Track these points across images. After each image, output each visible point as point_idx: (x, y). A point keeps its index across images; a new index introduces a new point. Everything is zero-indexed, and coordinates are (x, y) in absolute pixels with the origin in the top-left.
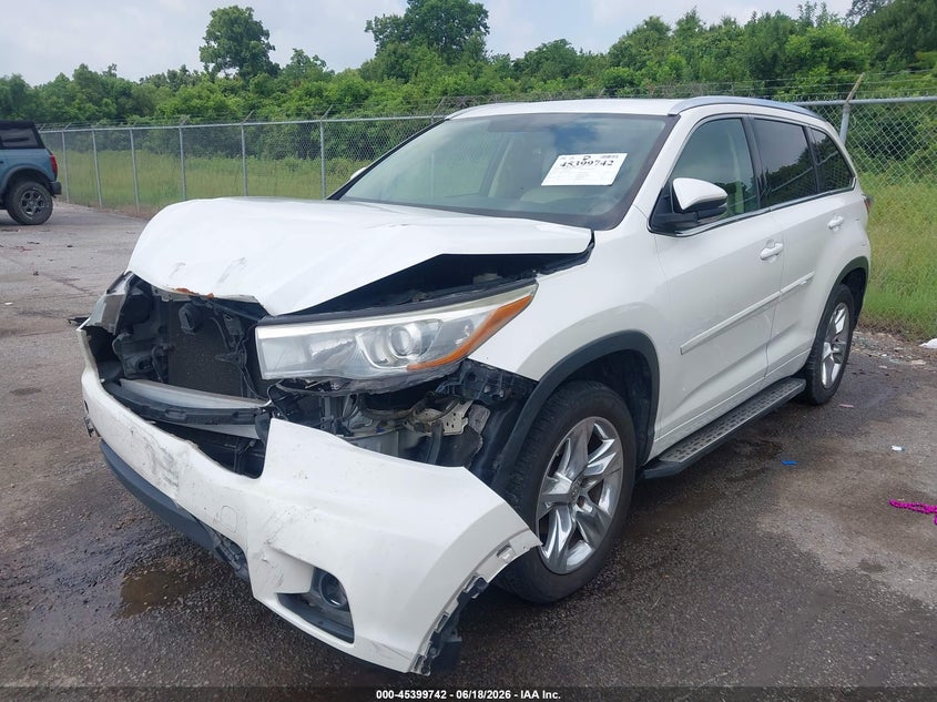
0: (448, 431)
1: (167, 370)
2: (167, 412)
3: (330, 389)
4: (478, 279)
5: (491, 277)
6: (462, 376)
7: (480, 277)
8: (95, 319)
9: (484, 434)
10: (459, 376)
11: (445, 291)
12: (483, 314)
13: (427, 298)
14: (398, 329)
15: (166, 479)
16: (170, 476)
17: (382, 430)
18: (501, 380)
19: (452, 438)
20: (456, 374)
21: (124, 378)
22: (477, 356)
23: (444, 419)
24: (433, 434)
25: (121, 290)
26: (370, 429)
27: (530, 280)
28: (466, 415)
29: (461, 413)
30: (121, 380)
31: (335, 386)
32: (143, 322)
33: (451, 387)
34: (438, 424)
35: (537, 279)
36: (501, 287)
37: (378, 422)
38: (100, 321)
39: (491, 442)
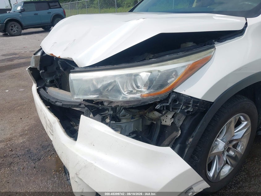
0: (164, 123)
1: (61, 84)
2: (56, 102)
3: (103, 105)
4: (183, 45)
5: (190, 44)
6: (170, 100)
7: (184, 44)
8: (33, 65)
9: (182, 127)
10: (168, 101)
11: (162, 53)
12: (184, 67)
13: (153, 58)
14: (137, 75)
15: (50, 132)
16: (51, 131)
17: (134, 119)
18: (191, 102)
19: (165, 126)
20: (166, 99)
21: (46, 86)
22: (179, 90)
23: (162, 118)
24: (157, 123)
25: (39, 54)
26: (129, 117)
27: (212, 46)
28: (173, 117)
29: (170, 116)
30: (46, 87)
31: (106, 104)
32: (50, 66)
33: (163, 106)
34: (159, 119)
35: (215, 45)
36: (195, 51)
37: (132, 115)
38: (34, 66)
39: (185, 132)
